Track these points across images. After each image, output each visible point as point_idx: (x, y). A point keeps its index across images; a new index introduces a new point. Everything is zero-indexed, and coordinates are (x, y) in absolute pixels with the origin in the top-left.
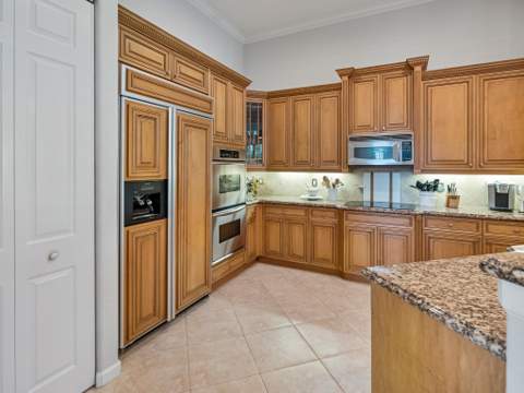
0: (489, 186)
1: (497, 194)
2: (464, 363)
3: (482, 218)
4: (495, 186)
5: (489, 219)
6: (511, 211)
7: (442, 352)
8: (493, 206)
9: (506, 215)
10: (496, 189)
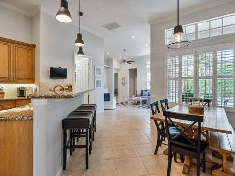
0: (17, 88)
1: (20, 91)
2: (21, 129)
3: (15, 100)
4: (19, 88)
5: (18, 100)
6: (25, 96)
7: (14, 131)
8: (19, 95)
9: (24, 98)
10: (20, 89)
